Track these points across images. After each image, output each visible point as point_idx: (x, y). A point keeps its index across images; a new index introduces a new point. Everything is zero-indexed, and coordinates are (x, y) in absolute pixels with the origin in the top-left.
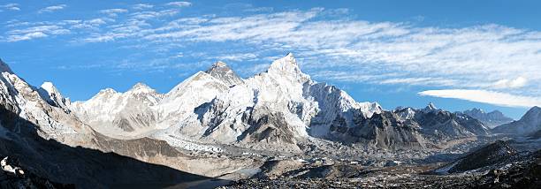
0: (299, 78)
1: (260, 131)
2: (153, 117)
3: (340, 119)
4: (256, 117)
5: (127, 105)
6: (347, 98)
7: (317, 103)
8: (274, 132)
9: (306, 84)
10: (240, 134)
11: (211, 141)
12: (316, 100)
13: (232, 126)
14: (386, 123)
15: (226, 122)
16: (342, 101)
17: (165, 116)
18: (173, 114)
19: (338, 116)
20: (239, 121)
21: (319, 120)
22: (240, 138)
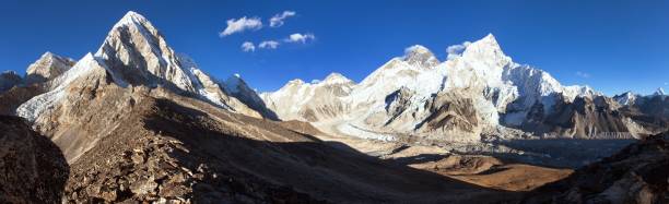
0: (499, 61)
1: (438, 119)
2: (340, 108)
3: (538, 106)
4: (438, 105)
5: (315, 96)
6: (549, 81)
7: (515, 88)
8: (452, 120)
9: (506, 67)
10: (419, 122)
11: (388, 131)
12: (514, 85)
13: (414, 115)
14: (590, 108)
15: (408, 111)
16: (543, 85)
17: (354, 105)
18: (362, 104)
19: (537, 101)
20: (422, 110)
21: (516, 106)
22: (418, 127)
